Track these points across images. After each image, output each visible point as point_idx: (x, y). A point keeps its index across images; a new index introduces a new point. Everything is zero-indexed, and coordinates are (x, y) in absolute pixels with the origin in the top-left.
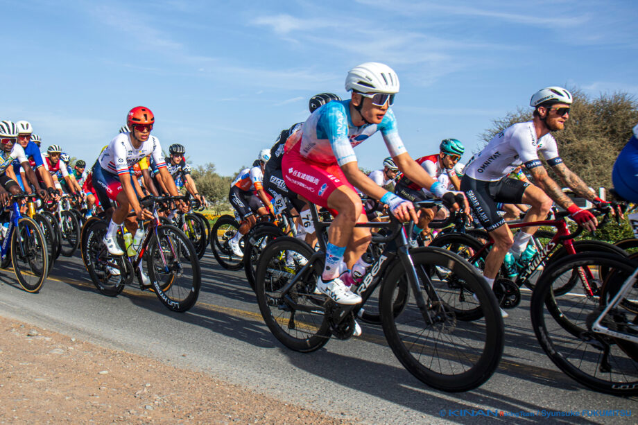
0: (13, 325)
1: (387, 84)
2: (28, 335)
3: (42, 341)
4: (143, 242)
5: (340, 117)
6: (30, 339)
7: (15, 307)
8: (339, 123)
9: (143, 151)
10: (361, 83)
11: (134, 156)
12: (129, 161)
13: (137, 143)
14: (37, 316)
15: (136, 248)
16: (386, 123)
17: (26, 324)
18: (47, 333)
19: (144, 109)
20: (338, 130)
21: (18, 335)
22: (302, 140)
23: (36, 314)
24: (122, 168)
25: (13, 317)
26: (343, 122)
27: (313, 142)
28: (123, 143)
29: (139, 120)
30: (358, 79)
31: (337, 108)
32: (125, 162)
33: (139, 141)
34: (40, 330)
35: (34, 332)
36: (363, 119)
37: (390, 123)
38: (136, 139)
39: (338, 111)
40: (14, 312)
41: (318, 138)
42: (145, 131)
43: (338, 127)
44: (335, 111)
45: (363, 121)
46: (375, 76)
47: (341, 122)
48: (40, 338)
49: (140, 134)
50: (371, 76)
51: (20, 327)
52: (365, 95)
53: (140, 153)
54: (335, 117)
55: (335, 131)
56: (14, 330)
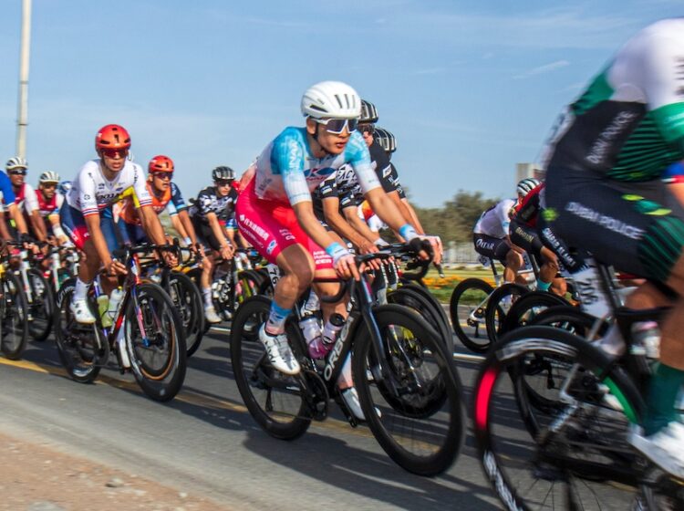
0: (81, 468)
1: (341, 107)
2: (109, 486)
3: (130, 496)
4: (120, 307)
5: (293, 148)
6: (111, 493)
7: (81, 436)
8: (291, 155)
9: (120, 184)
10: (313, 107)
11: (107, 191)
12: (99, 198)
13: (111, 174)
14: (119, 453)
15: (112, 315)
16: (354, 153)
17: (101, 466)
18: (139, 482)
19: (115, 128)
20: (291, 164)
21: (90, 484)
22: (257, 176)
23: (120, 450)
24: (88, 207)
25: (81, 454)
26: (297, 154)
27: (268, 178)
28: (90, 174)
29: (108, 143)
30: (311, 103)
31: (291, 137)
32: (93, 200)
33: (111, 171)
34: (126, 477)
35: (117, 481)
36: (323, 149)
37: (359, 153)
38: (107, 168)
39: (292, 141)
40: (80, 445)
41: (274, 173)
42: (117, 157)
43: (290, 160)
44: (289, 140)
45: (323, 152)
46: (328, 98)
47: (294, 154)
48: (128, 491)
49: (112, 161)
50: (324, 99)
51: (93, 470)
52: (319, 121)
53: (117, 187)
54: (288, 148)
55: (288, 165)
56: (83, 476)
